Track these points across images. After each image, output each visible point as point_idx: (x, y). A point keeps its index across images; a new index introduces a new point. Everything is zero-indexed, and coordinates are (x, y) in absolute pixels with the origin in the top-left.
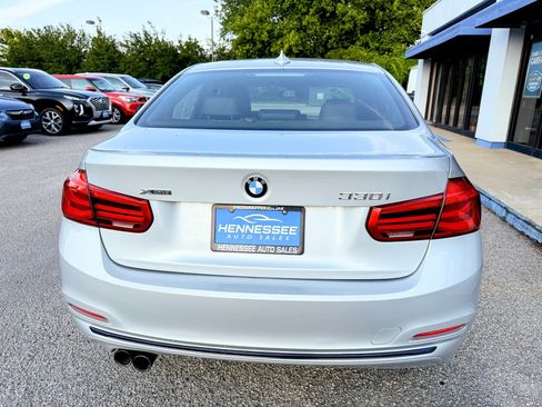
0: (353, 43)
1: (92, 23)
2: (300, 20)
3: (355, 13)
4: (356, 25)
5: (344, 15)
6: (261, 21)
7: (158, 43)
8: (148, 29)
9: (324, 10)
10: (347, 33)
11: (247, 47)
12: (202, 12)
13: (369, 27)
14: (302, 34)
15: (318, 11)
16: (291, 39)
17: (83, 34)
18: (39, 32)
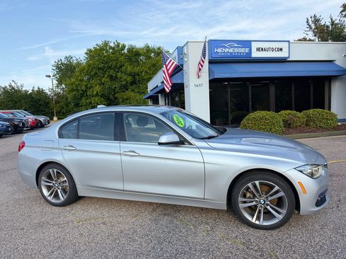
0: (127, 90)
2: (100, 80)
3: (126, 77)
4: (127, 82)
5: (121, 78)
7: (16, 91)
8: (13, 84)
9: (112, 76)
10: (124, 85)
11: (75, 93)
12: (47, 76)
13: (133, 83)
14: (102, 86)
15: (109, 76)
16: (98, 89)
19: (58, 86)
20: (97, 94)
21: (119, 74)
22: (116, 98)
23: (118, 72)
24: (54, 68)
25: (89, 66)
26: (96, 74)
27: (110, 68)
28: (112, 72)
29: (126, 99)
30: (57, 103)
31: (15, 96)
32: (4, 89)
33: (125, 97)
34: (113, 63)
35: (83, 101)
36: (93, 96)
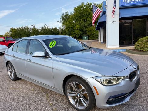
0: (91, 26)
1: (32, 25)
2: (79, 22)
4: (91, 22)
6: (71, 23)
9: (85, 20)
10: (90, 24)
12: (58, 22)
14: (80, 25)
15: (83, 20)
16: (78, 26)
17: (30, 28)
18: (20, 28)
19: (63, 26)
20: (78, 29)
21: (88, 19)
22: (86, 31)
23: (87, 17)
24: (61, 18)
25: (75, 15)
26: (78, 19)
27: (84, 16)
28: (85, 18)
29: (91, 31)
30: (62, 34)
31: (46, 31)
32: (42, 28)
33: (90, 30)
34: (85, 13)
35: (72, 32)
36: (76, 30)
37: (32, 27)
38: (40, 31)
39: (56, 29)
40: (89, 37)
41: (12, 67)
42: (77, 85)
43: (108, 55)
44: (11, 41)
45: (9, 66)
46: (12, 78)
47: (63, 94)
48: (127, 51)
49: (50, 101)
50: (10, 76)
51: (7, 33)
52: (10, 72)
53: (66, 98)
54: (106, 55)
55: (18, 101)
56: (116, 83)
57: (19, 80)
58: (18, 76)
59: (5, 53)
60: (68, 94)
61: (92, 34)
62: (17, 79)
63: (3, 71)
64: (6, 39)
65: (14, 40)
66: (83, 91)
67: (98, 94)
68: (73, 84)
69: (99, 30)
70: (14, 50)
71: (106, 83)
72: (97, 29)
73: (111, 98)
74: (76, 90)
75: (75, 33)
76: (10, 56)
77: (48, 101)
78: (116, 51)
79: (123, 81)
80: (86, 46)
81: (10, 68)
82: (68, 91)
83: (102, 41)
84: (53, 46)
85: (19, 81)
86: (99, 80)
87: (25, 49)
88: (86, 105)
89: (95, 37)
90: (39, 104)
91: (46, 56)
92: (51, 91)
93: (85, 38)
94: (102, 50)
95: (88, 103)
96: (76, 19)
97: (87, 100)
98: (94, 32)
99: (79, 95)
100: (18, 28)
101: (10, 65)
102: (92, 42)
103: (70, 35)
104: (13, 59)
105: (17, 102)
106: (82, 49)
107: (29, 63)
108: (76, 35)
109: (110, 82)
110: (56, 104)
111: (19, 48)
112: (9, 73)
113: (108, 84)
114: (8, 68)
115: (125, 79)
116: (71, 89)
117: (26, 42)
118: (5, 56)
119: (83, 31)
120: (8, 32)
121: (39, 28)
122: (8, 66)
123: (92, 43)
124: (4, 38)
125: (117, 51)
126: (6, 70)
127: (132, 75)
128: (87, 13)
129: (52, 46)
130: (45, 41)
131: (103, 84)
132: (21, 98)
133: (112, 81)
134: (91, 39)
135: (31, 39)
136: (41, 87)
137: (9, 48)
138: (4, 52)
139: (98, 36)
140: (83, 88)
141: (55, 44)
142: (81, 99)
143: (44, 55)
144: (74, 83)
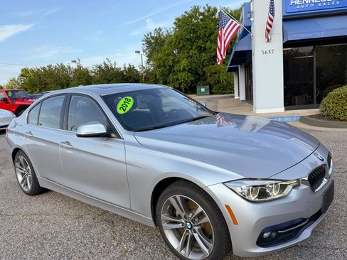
1: (75, 62)
2: (188, 52)
5: (210, 48)
6: (168, 55)
8: (107, 63)
9: (201, 47)
11: (162, 69)
12: (136, 52)
14: (190, 60)
15: (197, 47)
16: (184, 63)
17: (69, 68)
18: (44, 69)
19: (148, 63)
20: (184, 69)
21: (208, 44)
22: (204, 73)
23: (207, 42)
24: (144, 43)
25: (177, 37)
26: (184, 46)
27: (198, 38)
28: (200, 43)
29: (215, 73)
30: (147, 81)
31: (108, 75)
32: (99, 67)
33: (213, 70)
34: (202, 32)
35: (171, 77)
36: (180, 72)
37: (74, 66)
38: (93, 74)
39: (131, 70)
40: (211, 88)
41: (27, 162)
42: (185, 202)
43: (257, 129)
44: (23, 99)
45: (19, 160)
46: (26, 190)
47: (152, 225)
48: (303, 119)
49: (119, 243)
50: (22, 185)
51: (14, 79)
52: (23, 174)
53: (159, 234)
54: (252, 130)
55: (42, 244)
56: (278, 196)
57: (44, 194)
58: (43, 184)
59: (8, 128)
60: (164, 225)
61: (219, 82)
62: (38, 191)
63: (4, 171)
64: (10, 94)
65: (32, 98)
66: (201, 215)
67: (235, 223)
68: (175, 200)
69: (236, 70)
70: (30, 120)
71: (253, 196)
72: (230, 70)
73: (266, 232)
74: (183, 215)
75: (177, 80)
76: (22, 135)
77: (115, 244)
78: (276, 120)
79: (294, 190)
80: (204, 108)
81: (21, 165)
82: (164, 216)
83: (243, 97)
84: (127, 111)
85: (44, 197)
86: (239, 190)
87: (59, 119)
88: (207, 250)
89: (227, 89)
90: (94, 251)
91: (110, 134)
92: (124, 219)
93: (203, 90)
94: (243, 117)
95: (211, 246)
96: (181, 45)
97: (210, 237)
98: (223, 77)
99: (190, 227)
100: (39, 67)
101: (21, 158)
102: (220, 101)
103: (165, 83)
104: (30, 142)
105: (40, 246)
106: (195, 116)
107: (69, 151)
108: (180, 84)
109: (263, 194)
110: (135, 249)
111: (42, 115)
112: (20, 178)
113: (258, 197)
114: (17, 164)
115: (299, 185)
116: (172, 212)
117: (60, 103)
118: (9, 135)
119: (197, 73)
120: (16, 79)
121: (90, 69)
122: (16, 160)
123: (219, 103)
124: (7, 92)
125: (279, 120)
126: (13, 169)
127: (316, 177)
128: (206, 31)
129: (124, 110)
130: (106, 98)
131: (247, 197)
132: (49, 236)
133: (268, 191)
134: (216, 94)
135: (71, 95)
136: (98, 209)
137: (17, 116)
138: (6, 126)
139: (233, 85)
140: (200, 209)
141: (130, 105)
142: (196, 235)
143: (105, 131)
144: (178, 197)
